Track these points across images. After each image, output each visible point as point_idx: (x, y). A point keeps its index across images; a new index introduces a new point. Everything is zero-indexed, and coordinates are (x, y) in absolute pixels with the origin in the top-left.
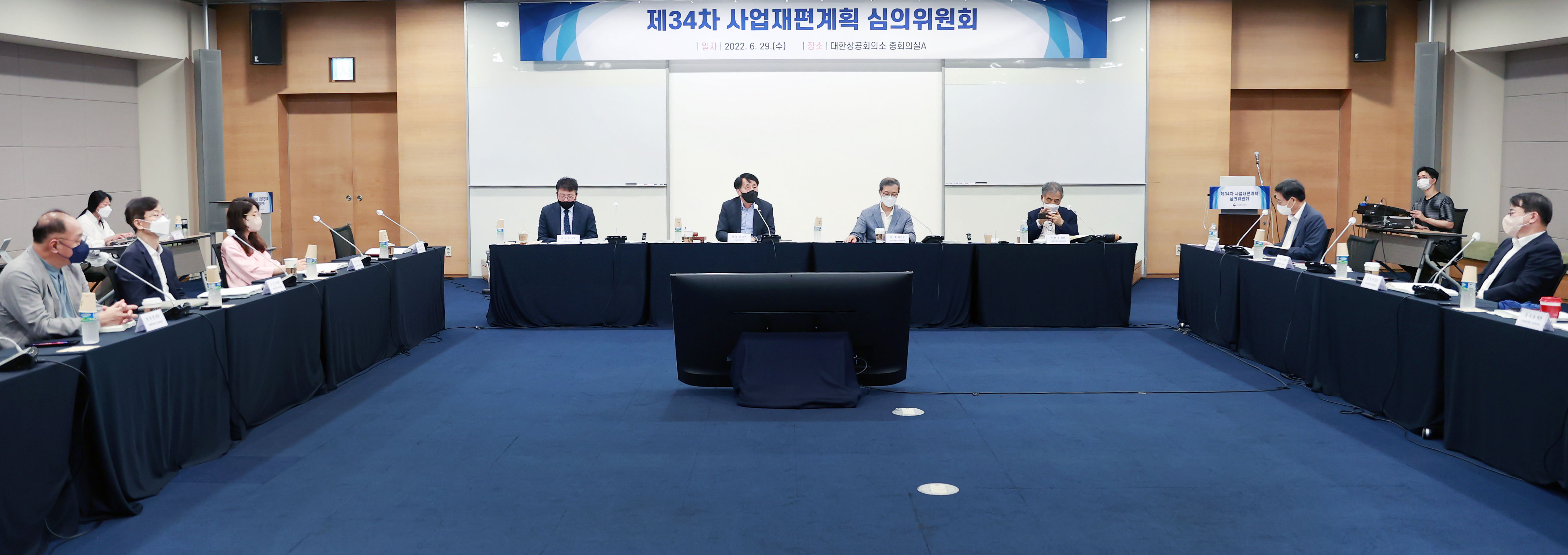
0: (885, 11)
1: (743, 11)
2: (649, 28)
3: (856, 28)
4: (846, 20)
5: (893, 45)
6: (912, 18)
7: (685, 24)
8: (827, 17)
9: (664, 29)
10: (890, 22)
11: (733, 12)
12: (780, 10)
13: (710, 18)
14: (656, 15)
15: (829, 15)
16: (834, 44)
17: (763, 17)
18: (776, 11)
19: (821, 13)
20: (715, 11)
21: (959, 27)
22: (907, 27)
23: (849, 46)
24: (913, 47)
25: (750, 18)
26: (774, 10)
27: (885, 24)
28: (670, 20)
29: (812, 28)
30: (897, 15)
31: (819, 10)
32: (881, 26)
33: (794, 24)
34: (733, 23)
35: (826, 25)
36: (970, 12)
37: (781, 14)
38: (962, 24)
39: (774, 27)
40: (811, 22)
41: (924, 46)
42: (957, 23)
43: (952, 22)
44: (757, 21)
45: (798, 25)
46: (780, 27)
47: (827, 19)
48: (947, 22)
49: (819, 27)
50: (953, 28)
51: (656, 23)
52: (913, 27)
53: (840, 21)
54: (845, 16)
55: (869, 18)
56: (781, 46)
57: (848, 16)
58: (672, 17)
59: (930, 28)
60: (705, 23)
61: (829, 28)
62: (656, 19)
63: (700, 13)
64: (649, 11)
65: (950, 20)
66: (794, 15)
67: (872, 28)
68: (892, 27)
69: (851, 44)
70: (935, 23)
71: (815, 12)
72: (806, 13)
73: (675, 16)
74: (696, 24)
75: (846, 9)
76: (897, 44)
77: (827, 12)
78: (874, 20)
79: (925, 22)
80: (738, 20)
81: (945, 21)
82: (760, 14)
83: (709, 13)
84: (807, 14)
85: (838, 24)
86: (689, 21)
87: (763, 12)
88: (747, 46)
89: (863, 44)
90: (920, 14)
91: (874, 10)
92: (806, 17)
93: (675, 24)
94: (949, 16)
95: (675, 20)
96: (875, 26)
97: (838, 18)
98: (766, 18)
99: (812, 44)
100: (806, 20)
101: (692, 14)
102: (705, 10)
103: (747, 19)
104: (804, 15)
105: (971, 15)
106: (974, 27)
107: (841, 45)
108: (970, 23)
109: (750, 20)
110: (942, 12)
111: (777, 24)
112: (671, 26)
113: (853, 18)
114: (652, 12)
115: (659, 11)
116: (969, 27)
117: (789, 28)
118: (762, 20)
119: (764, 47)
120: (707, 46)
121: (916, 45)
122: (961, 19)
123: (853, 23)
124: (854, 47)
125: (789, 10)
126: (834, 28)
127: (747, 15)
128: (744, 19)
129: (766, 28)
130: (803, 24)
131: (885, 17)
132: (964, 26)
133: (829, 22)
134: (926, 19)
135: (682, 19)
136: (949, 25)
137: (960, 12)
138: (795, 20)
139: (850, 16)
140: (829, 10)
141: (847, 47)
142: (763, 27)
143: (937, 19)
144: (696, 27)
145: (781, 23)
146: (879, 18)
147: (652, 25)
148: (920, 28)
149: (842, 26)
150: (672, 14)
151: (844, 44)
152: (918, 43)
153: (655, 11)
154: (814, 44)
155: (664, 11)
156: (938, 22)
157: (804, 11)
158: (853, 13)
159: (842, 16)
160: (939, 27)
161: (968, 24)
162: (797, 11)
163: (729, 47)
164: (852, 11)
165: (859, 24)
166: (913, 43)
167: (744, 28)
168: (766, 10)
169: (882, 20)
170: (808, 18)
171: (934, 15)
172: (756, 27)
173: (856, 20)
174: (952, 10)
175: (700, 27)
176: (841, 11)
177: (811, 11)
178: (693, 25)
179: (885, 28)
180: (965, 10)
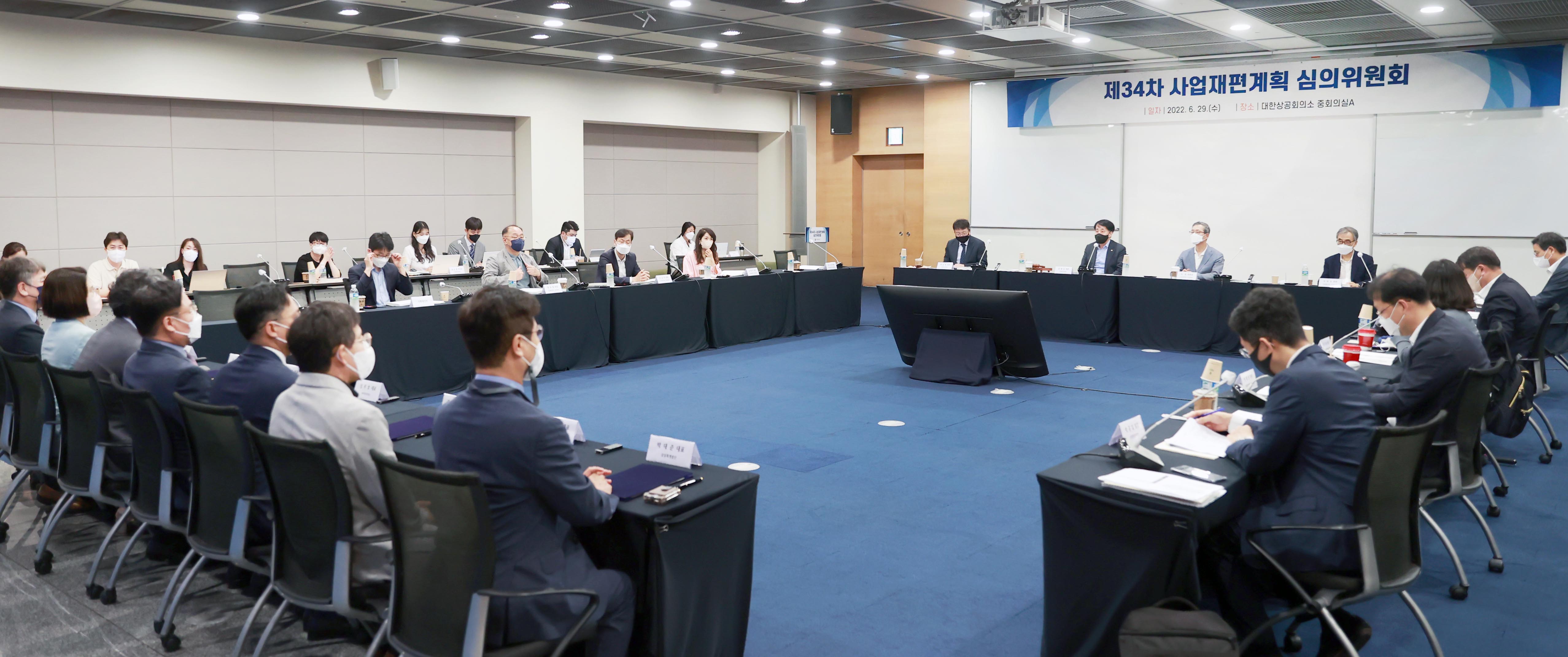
0: (1314, 72)
1: (1184, 79)
2: (1106, 97)
3: (1286, 89)
4: (1277, 82)
5: (1321, 103)
6: (1341, 77)
7: (1135, 92)
8: (1258, 81)
9: (1118, 98)
10: (1319, 82)
11: (1175, 80)
12: (1216, 77)
13: (1155, 88)
14: (1111, 86)
15: (1261, 78)
16: (1264, 105)
17: (1201, 84)
18: (1213, 78)
19: (1253, 77)
20: (1160, 80)
21: (1389, 83)
22: (1335, 85)
23: (1279, 106)
24: (1341, 104)
25: (1190, 85)
26: (1211, 77)
27: (1314, 84)
28: (1123, 90)
29: (1245, 91)
30: (1326, 75)
31: (1251, 75)
32: (1310, 86)
33: (1228, 88)
34: (1175, 90)
35: (1257, 88)
36: (1401, 67)
37: (1217, 80)
38: (1392, 80)
39: (1210, 91)
40: (1244, 85)
41: (1352, 103)
42: (1387, 78)
43: (1382, 79)
44: (1196, 88)
45: (1232, 89)
46: (1216, 91)
47: (1258, 83)
48: (1376, 79)
49: (1251, 89)
50: (1383, 85)
51: (1111, 93)
52: (1342, 85)
53: (1271, 84)
54: (1275, 79)
55: (1299, 80)
56: (1216, 108)
57: (1278, 78)
58: (1125, 88)
59: (1359, 85)
60: (1151, 91)
61: (1261, 90)
62: (1112, 90)
63: (1147, 83)
64: (1106, 83)
65: (1379, 77)
66: (1228, 80)
67: (1301, 88)
68: (1321, 86)
69: (1281, 104)
70: (1364, 80)
71: (1248, 76)
72: (1240, 77)
73: (1127, 86)
74: (1144, 92)
75: (1277, 72)
76: (1325, 102)
77: (1259, 76)
78: (1304, 80)
79: (1354, 80)
80: (1180, 88)
81: (1374, 78)
82: (1199, 81)
83: (1155, 82)
84: (1240, 79)
85: (1269, 87)
86: (1138, 90)
87: (1201, 79)
88: (1187, 109)
89: (1292, 103)
90: (1349, 73)
91: (1304, 72)
92: (1240, 81)
93: (1127, 93)
94: (1379, 73)
95: (1126, 89)
96: (1304, 86)
97: (1269, 81)
98: (1204, 84)
99: (1244, 105)
100: (1240, 84)
101: (1140, 84)
102: (1151, 80)
103: (1187, 86)
104: (1237, 80)
105: (1402, 71)
106: (1405, 82)
107: (1271, 105)
108: (1401, 79)
109: (1190, 86)
110: (1372, 70)
111: (1213, 89)
112: (1124, 95)
113: (1283, 80)
114: (1108, 84)
115: (1114, 82)
116: (1400, 82)
117: (1224, 92)
118: (1200, 86)
119: (1202, 110)
120: (1152, 110)
121: (1344, 102)
122: (1391, 75)
123: (1283, 85)
124: (1284, 106)
125: (1225, 76)
126: (1265, 90)
127: (1188, 82)
128: (1185, 86)
129: (1204, 93)
130: (1237, 88)
131: (1314, 78)
132: (1395, 81)
133: (1260, 85)
134: (1355, 77)
135: (1133, 89)
136: (1378, 82)
137: (1390, 68)
138: (1230, 84)
139: (1281, 78)
140: (1261, 74)
141: (1276, 106)
142: (1201, 92)
143: (1366, 76)
144: (1144, 95)
145: (1217, 87)
146: (1308, 79)
147: (1108, 95)
148: (1348, 86)
149: (1273, 87)
150: (1124, 85)
151: (1273, 104)
152: (1346, 101)
153: (1111, 83)
154: (1246, 105)
155: (1118, 82)
156: (1367, 79)
157: (1238, 76)
158: (1283, 76)
159: (1272, 79)
160: (1369, 84)
161: (1398, 80)
162: (1232, 76)
163: (1171, 111)
164: (1282, 73)
165: (1289, 85)
166: (1341, 101)
167: (1184, 94)
168: (1204, 77)
169: (1311, 80)
170: (1242, 83)
171: (1364, 73)
172: (1195, 92)
173: (1286, 82)
174: (1383, 67)
175: (1147, 95)
176: (1272, 74)
177: (1244, 75)
178: (1141, 93)
179: (1313, 88)
180: (1396, 66)
